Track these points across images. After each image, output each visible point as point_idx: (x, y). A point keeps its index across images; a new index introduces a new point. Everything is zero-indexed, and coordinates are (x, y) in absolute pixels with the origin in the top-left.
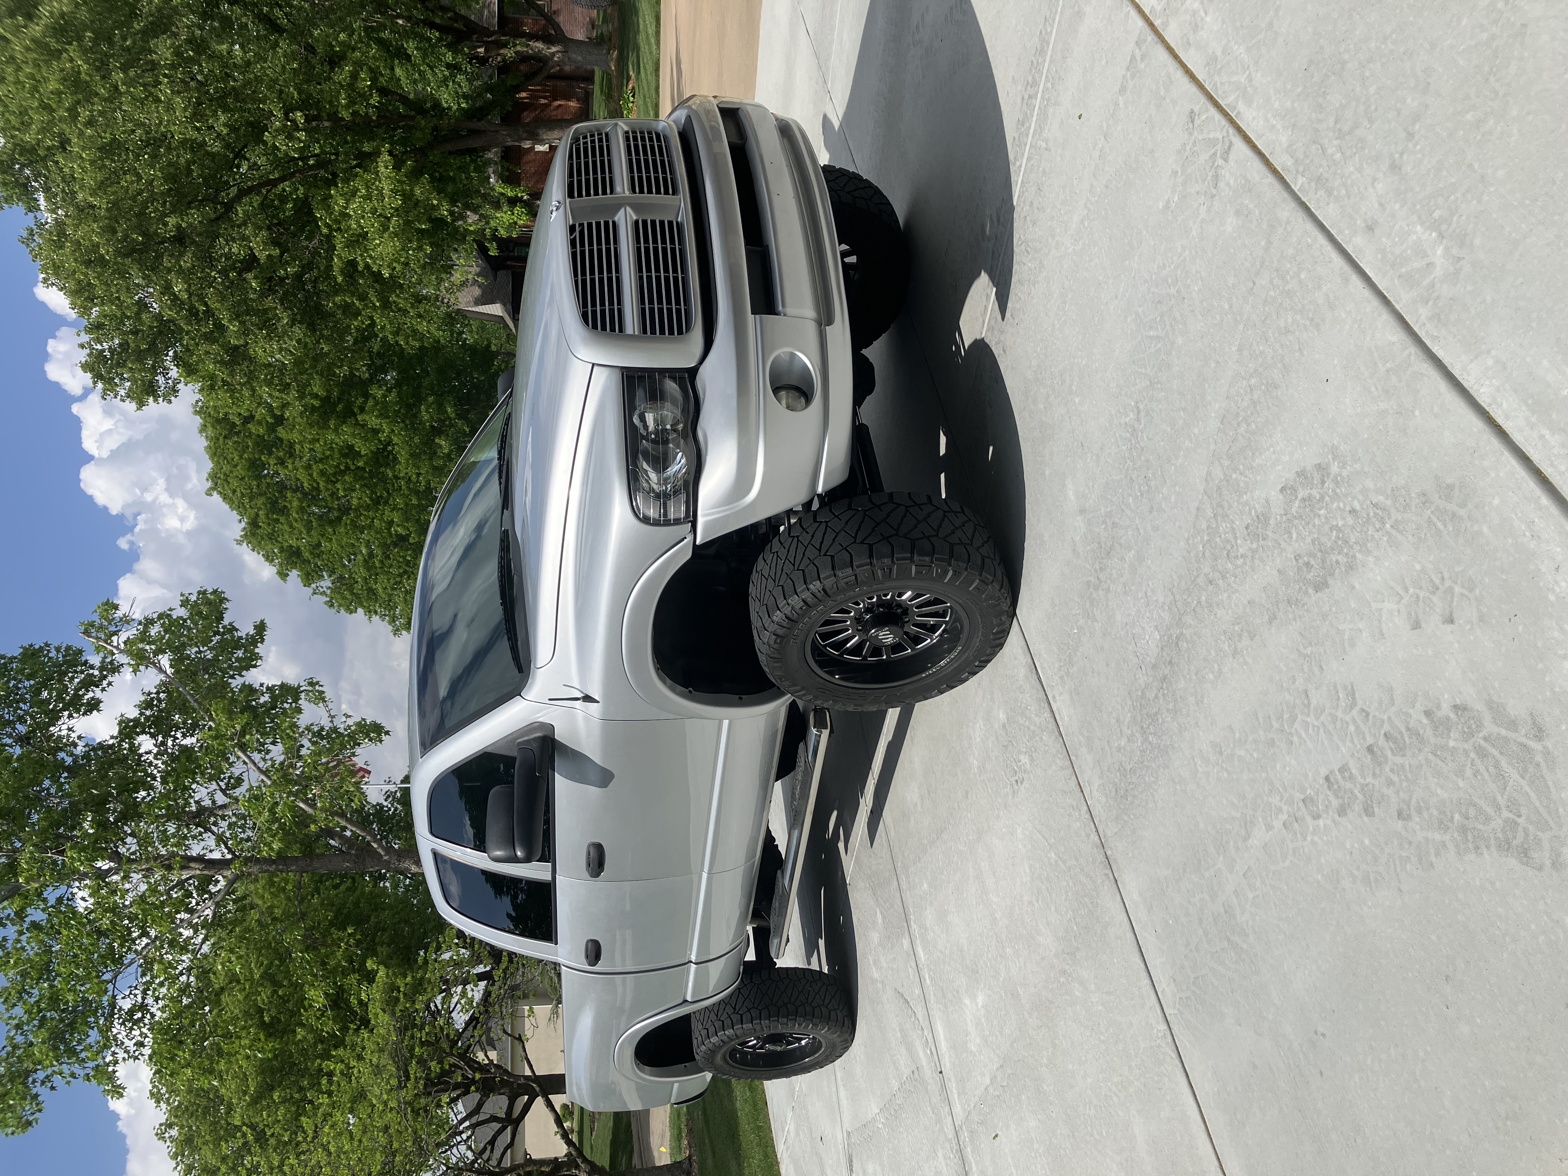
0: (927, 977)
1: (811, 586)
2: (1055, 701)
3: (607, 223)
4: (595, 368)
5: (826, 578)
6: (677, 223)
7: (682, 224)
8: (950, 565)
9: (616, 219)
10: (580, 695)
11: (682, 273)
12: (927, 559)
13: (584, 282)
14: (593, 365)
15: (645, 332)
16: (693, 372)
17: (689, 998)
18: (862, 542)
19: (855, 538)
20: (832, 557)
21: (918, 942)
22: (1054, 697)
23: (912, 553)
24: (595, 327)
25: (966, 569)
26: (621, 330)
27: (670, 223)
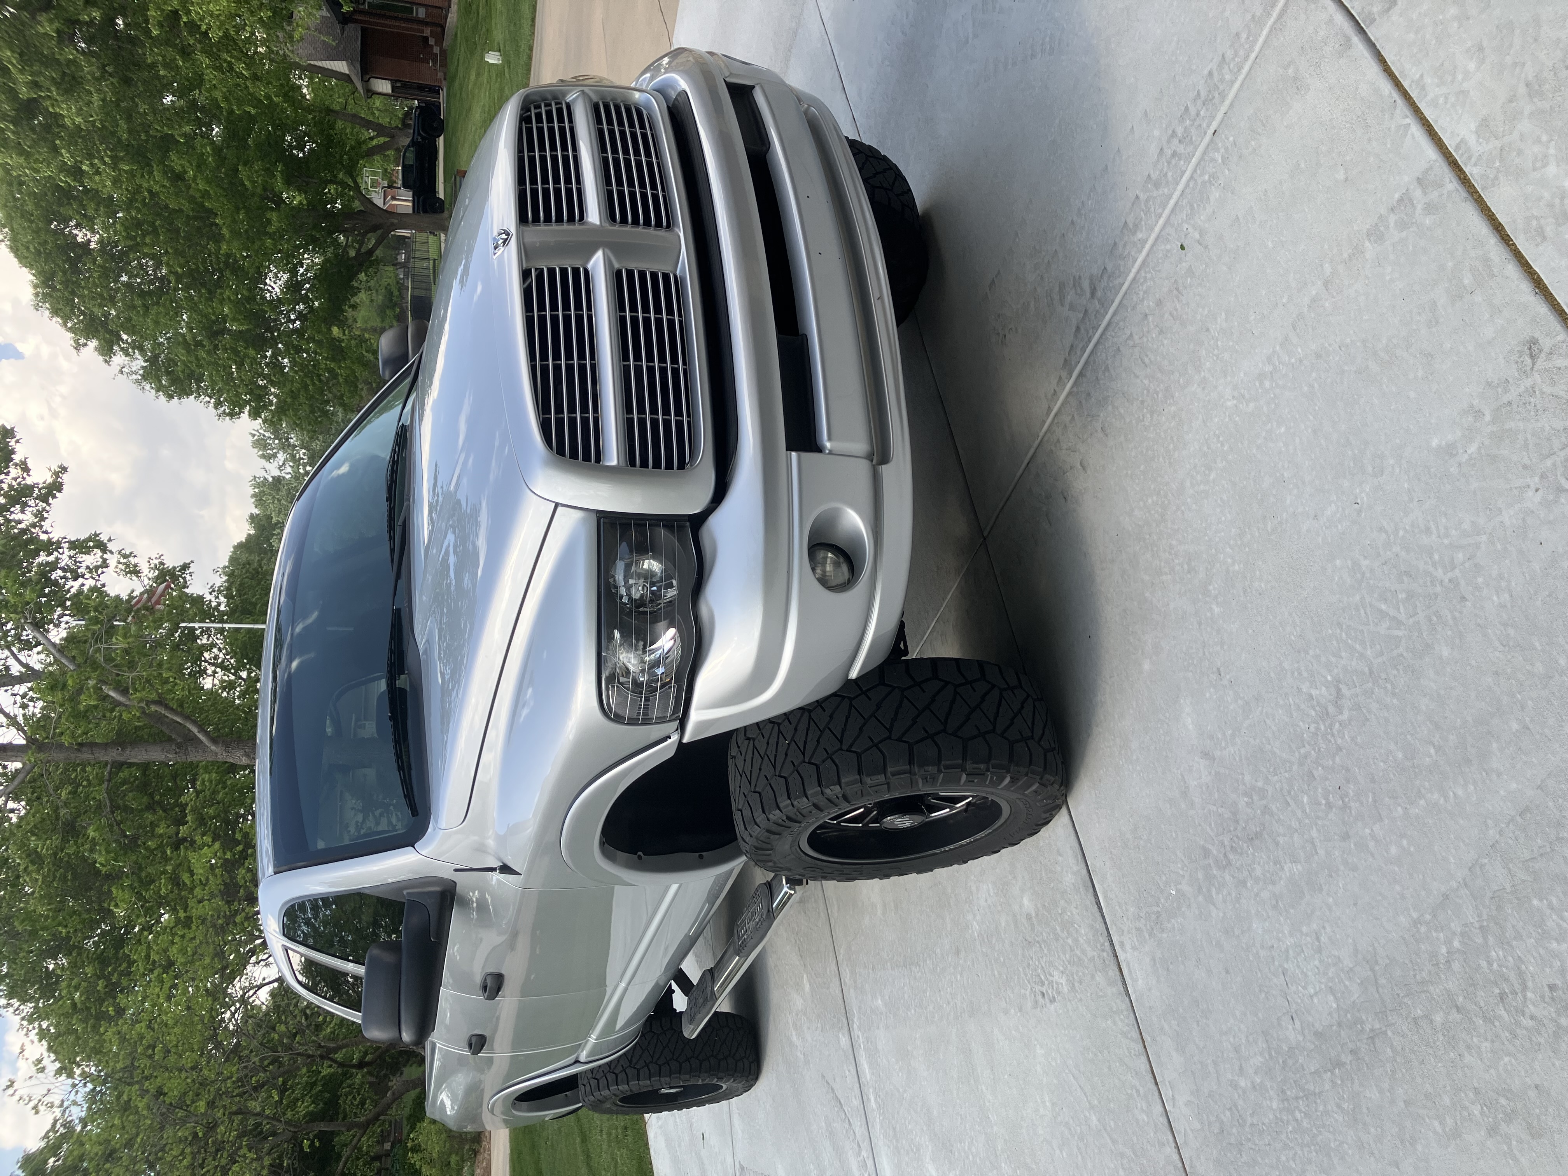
0: (872, 1098)
1: (828, 791)
2: (1124, 951)
3: (576, 271)
4: (560, 509)
5: (848, 784)
6: (675, 277)
7: (683, 279)
8: (1008, 772)
9: (589, 266)
10: (496, 864)
11: (684, 363)
12: (982, 766)
13: (544, 369)
14: (557, 505)
15: (632, 463)
16: (698, 521)
17: (583, 1059)
18: (900, 740)
19: (890, 730)
20: (859, 755)
21: (862, 1053)
22: (1122, 944)
23: (964, 759)
24: (560, 452)
25: (1027, 775)
26: (598, 460)
27: (666, 276)
